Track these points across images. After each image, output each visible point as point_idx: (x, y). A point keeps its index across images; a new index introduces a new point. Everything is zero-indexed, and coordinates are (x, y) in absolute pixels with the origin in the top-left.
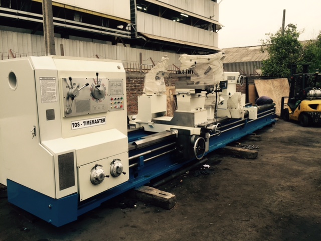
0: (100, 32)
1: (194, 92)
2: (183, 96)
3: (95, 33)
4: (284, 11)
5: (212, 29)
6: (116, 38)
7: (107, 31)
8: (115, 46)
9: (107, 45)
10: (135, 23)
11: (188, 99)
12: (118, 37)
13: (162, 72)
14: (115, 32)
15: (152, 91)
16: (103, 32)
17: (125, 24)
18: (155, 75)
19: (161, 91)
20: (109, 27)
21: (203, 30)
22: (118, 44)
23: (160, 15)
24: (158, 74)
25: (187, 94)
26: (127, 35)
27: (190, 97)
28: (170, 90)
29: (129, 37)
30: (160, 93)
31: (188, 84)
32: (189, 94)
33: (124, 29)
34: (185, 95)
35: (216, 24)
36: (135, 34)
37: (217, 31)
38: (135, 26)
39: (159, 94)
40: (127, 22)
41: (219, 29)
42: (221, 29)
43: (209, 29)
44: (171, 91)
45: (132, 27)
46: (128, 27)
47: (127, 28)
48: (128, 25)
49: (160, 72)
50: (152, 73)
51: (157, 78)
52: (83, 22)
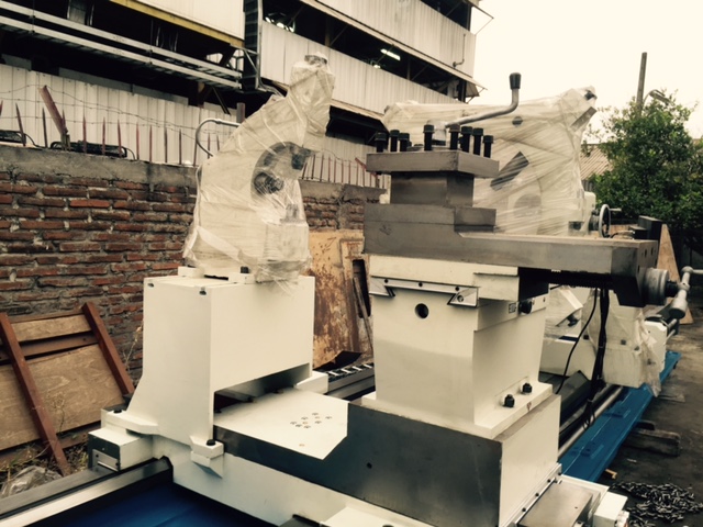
0: (147, 60)
1: (510, 291)
2: (422, 311)
3: (132, 62)
4: (644, 56)
5: (456, 94)
6: (201, 87)
7: (170, 61)
8: (197, 109)
9: (171, 105)
10: (255, 49)
11: (453, 334)
12: (208, 85)
13: (291, 146)
14: (195, 67)
15: (233, 253)
16: (156, 62)
17: (227, 50)
18: (249, 166)
19: (279, 257)
20: (178, 52)
21: (436, 93)
22: (206, 104)
23: (327, 41)
24: (267, 159)
25: (453, 298)
26: (231, 78)
27: (472, 322)
28: (342, 241)
29: (236, 85)
30: (275, 266)
31: (460, 226)
32: (471, 300)
33: (223, 63)
34: (436, 307)
35: (465, 82)
36: (254, 79)
37: (467, 99)
38: (255, 58)
39: (270, 276)
40: (234, 44)
41: (473, 96)
42: (478, 95)
43: (450, 92)
44: (345, 247)
45: (246, 62)
46: (238, 58)
47: (233, 62)
48: (236, 54)
49: (279, 148)
50: (234, 153)
51: (265, 184)
52: (94, 26)
